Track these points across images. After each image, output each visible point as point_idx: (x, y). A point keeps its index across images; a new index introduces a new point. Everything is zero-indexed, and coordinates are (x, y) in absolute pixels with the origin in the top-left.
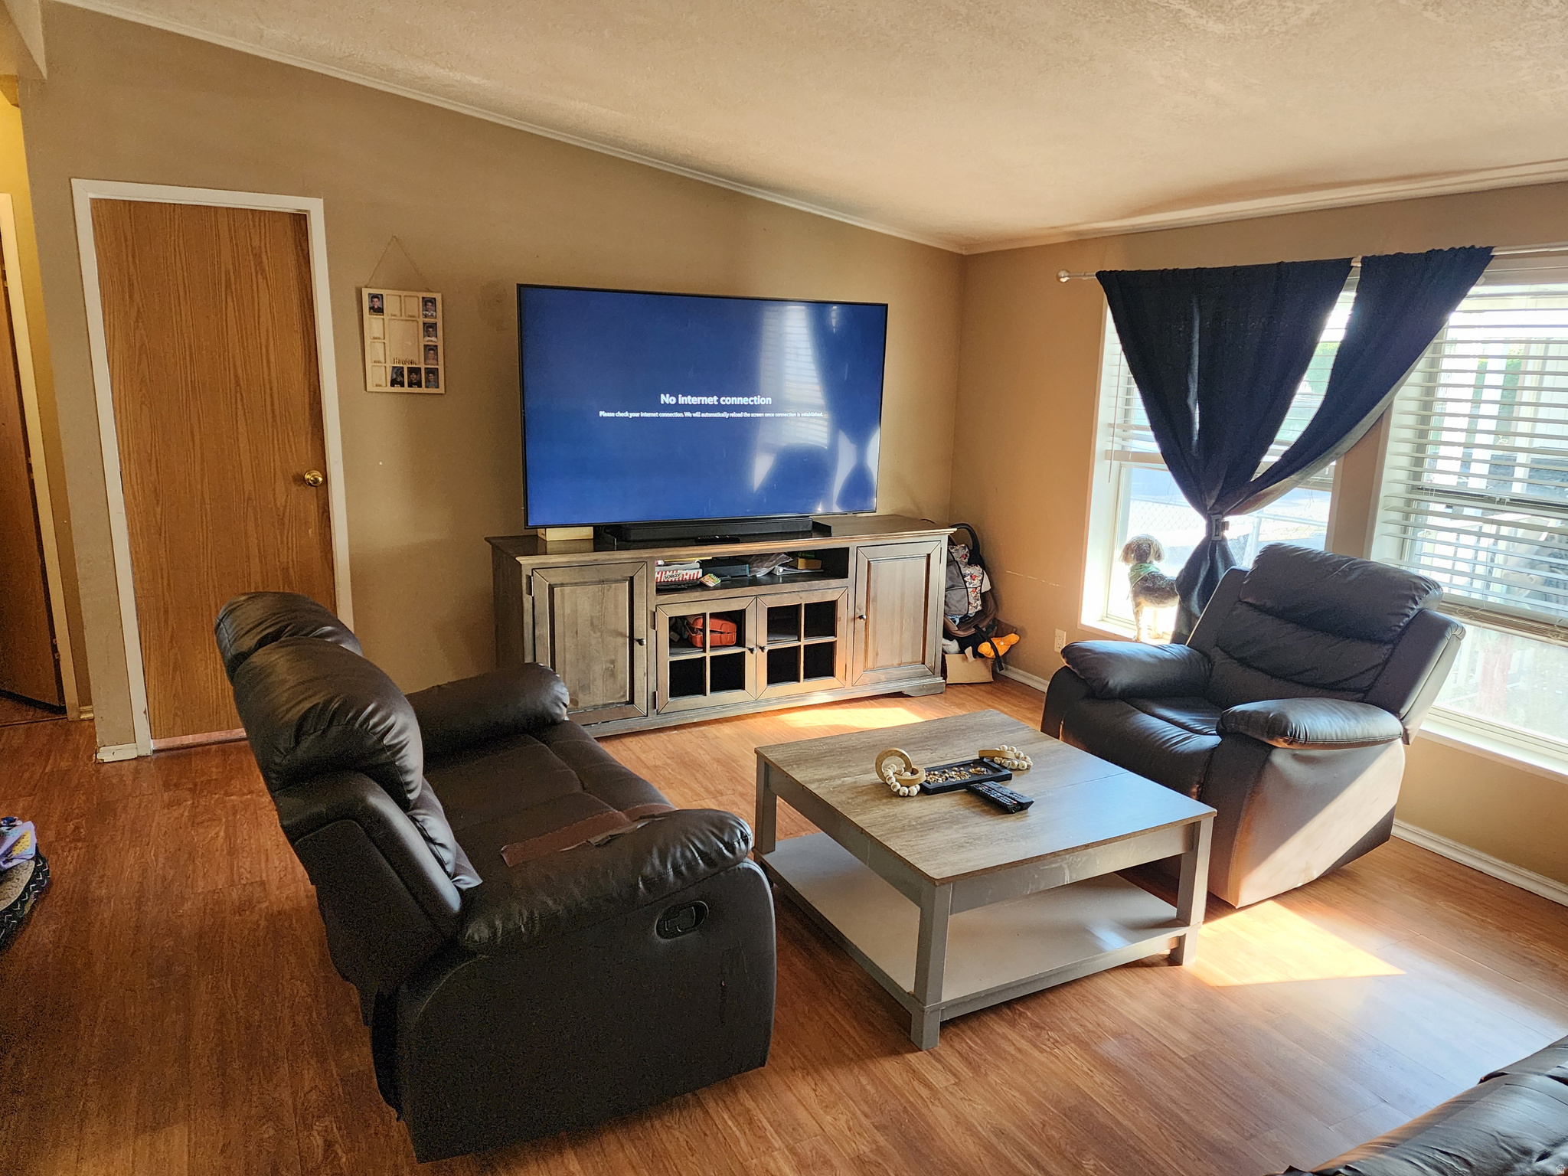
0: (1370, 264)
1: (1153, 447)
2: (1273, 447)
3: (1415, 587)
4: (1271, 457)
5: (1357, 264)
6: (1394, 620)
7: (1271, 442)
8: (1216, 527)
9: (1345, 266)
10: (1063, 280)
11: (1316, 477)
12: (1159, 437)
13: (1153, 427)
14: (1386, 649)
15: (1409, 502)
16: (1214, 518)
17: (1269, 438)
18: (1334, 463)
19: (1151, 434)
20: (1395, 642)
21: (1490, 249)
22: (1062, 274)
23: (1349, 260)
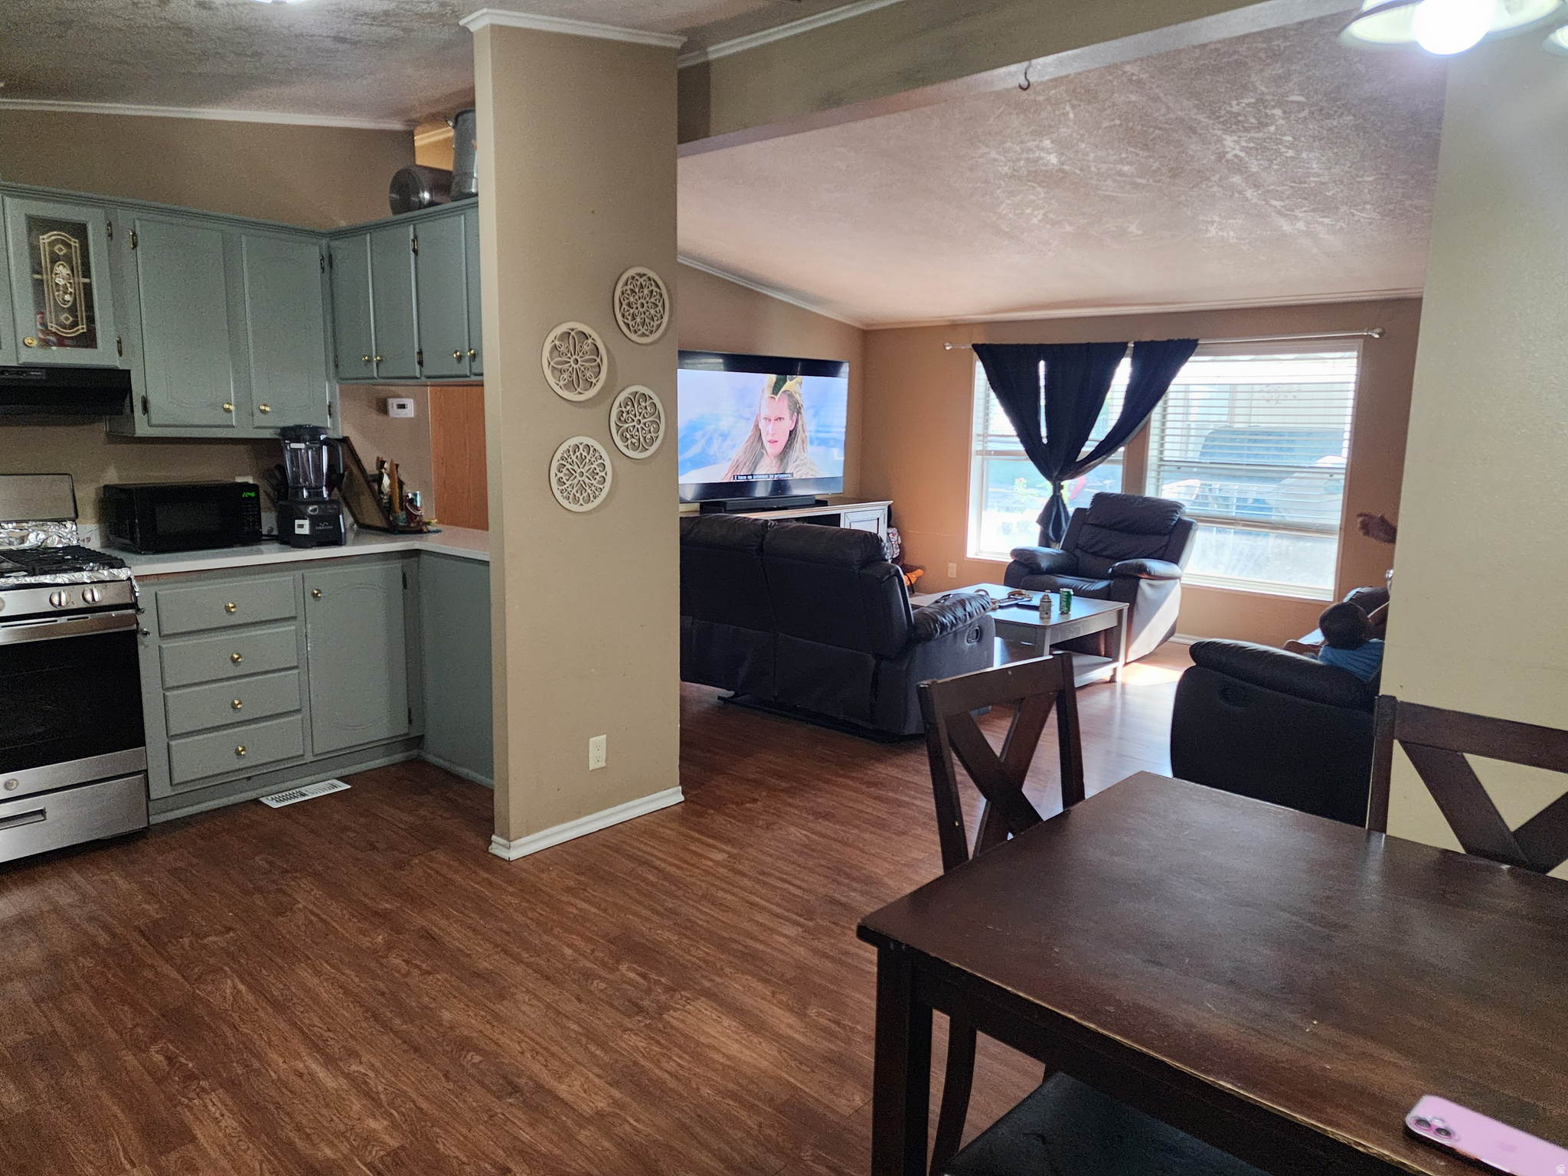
0: (1138, 345)
1: (1021, 448)
2: (1087, 443)
3: (1174, 507)
4: (1088, 448)
5: (1131, 345)
6: (1169, 522)
7: (1087, 440)
8: (1058, 488)
9: (1124, 346)
10: (948, 348)
11: (1113, 457)
12: (1023, 442)
13: (1019, 435)
14: (1166, 538)
15: (1160, 466)
16: (1057, 482)
17: (1085, 438)
18: (1122, 449)
19: (1017, 439)
20: (1170, 533)
21: (1197, 340)
22: (947, 344)
23: (1127, 343)
